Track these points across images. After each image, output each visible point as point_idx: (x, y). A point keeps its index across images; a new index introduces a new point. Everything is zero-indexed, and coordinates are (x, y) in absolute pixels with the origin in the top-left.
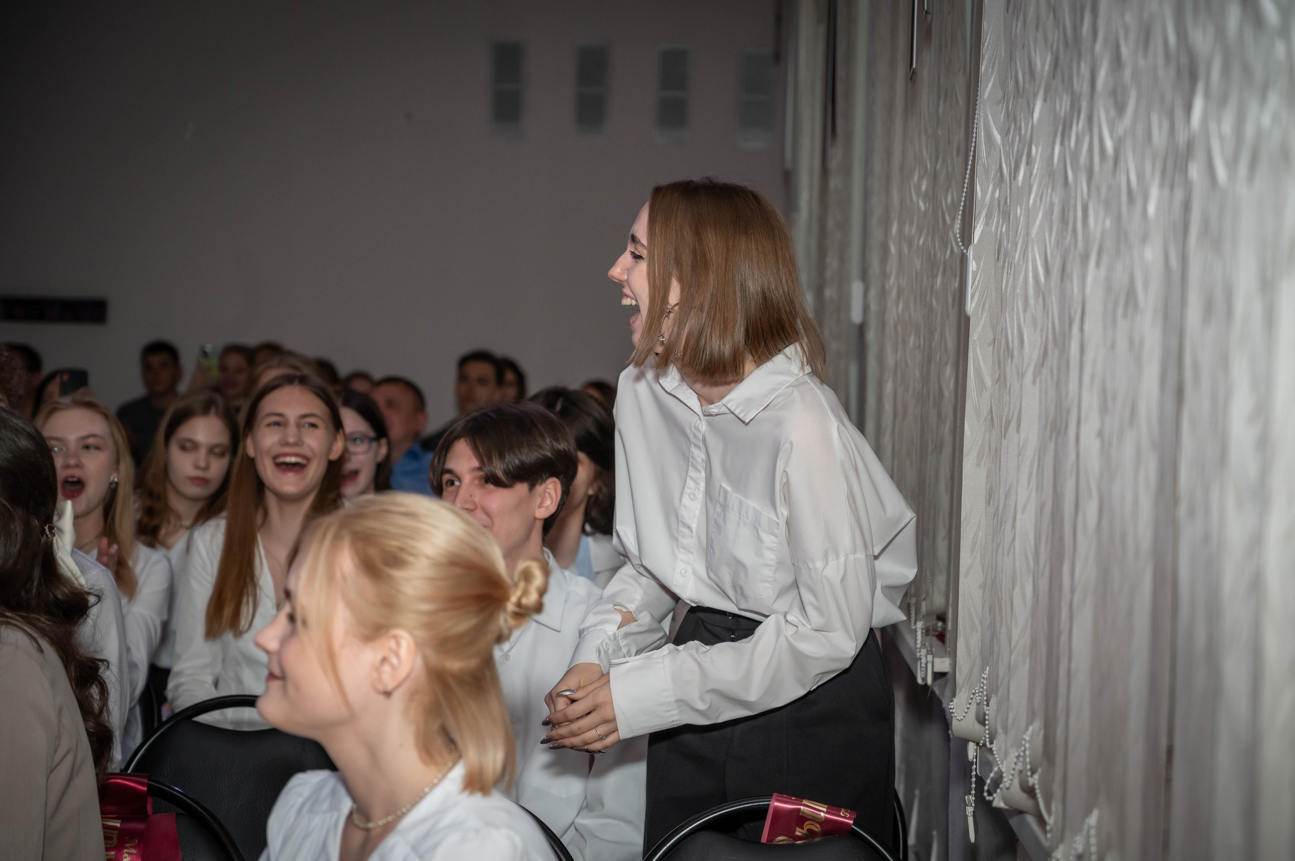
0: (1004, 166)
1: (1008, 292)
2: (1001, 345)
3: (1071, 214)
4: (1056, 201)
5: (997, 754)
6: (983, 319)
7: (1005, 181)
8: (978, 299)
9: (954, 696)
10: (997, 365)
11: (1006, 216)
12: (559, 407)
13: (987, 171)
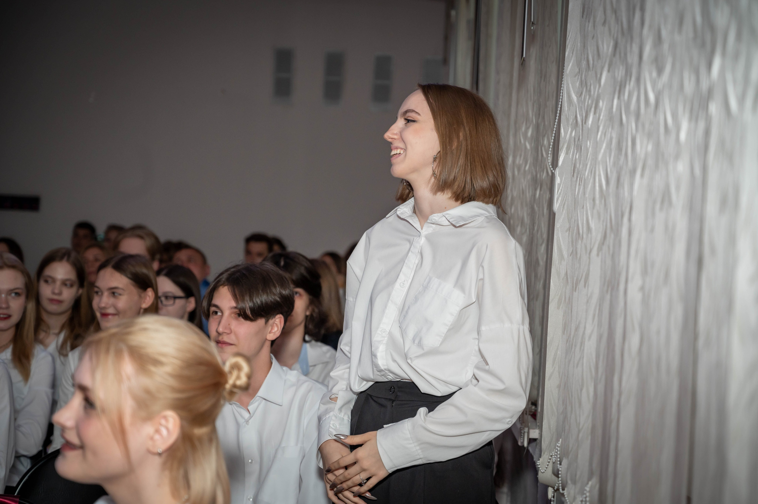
0: (578, 116)
1: (580, 197)
2: (574, 231)
3: (624, 144)
4: (614, 135)
5: (567, 497)
6: (563, 214)
7: (579, 125)
8: (561, 201)
9: (540, 457)
10: (571, 244)
11: (579, 148)
12: (282, 263)
13: (568, 120)
